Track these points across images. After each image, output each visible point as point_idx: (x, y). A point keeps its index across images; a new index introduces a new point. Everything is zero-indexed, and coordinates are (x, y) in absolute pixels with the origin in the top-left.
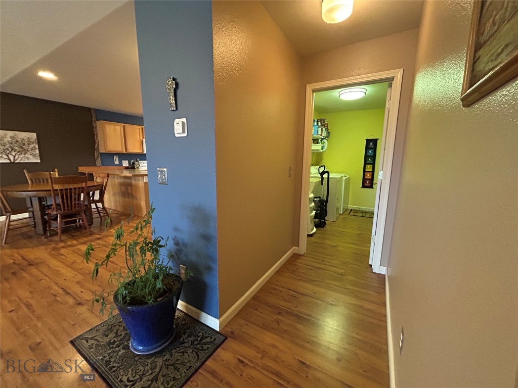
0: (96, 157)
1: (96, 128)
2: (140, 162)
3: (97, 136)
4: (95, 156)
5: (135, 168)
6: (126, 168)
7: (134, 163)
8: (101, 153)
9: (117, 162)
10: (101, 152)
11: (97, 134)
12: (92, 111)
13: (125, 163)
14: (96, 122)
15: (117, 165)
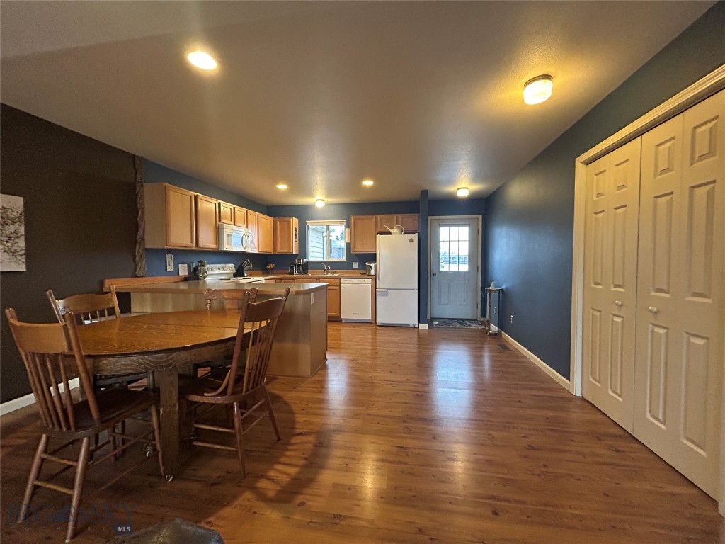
0: (137, 258)
1: (142, 197)
2: (208, 266)
3: (143, 213)
4: (135, 256)
5: (200, 279)
6: (185, 279)
7: (196, 269)
8: (147, 250)
9: (170, 268)
10: (148, 246)
11: (143, 209)
12: (138, 162)
13: (183, 271)
14: (142, 186)
15: (171, 274)
